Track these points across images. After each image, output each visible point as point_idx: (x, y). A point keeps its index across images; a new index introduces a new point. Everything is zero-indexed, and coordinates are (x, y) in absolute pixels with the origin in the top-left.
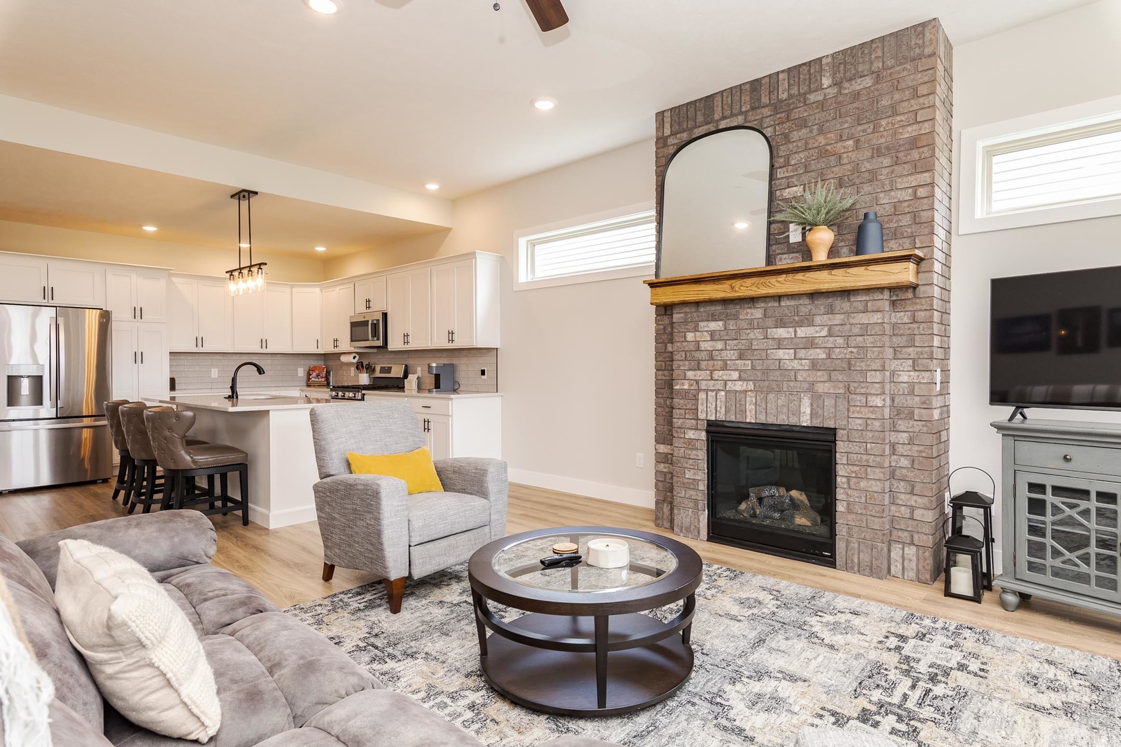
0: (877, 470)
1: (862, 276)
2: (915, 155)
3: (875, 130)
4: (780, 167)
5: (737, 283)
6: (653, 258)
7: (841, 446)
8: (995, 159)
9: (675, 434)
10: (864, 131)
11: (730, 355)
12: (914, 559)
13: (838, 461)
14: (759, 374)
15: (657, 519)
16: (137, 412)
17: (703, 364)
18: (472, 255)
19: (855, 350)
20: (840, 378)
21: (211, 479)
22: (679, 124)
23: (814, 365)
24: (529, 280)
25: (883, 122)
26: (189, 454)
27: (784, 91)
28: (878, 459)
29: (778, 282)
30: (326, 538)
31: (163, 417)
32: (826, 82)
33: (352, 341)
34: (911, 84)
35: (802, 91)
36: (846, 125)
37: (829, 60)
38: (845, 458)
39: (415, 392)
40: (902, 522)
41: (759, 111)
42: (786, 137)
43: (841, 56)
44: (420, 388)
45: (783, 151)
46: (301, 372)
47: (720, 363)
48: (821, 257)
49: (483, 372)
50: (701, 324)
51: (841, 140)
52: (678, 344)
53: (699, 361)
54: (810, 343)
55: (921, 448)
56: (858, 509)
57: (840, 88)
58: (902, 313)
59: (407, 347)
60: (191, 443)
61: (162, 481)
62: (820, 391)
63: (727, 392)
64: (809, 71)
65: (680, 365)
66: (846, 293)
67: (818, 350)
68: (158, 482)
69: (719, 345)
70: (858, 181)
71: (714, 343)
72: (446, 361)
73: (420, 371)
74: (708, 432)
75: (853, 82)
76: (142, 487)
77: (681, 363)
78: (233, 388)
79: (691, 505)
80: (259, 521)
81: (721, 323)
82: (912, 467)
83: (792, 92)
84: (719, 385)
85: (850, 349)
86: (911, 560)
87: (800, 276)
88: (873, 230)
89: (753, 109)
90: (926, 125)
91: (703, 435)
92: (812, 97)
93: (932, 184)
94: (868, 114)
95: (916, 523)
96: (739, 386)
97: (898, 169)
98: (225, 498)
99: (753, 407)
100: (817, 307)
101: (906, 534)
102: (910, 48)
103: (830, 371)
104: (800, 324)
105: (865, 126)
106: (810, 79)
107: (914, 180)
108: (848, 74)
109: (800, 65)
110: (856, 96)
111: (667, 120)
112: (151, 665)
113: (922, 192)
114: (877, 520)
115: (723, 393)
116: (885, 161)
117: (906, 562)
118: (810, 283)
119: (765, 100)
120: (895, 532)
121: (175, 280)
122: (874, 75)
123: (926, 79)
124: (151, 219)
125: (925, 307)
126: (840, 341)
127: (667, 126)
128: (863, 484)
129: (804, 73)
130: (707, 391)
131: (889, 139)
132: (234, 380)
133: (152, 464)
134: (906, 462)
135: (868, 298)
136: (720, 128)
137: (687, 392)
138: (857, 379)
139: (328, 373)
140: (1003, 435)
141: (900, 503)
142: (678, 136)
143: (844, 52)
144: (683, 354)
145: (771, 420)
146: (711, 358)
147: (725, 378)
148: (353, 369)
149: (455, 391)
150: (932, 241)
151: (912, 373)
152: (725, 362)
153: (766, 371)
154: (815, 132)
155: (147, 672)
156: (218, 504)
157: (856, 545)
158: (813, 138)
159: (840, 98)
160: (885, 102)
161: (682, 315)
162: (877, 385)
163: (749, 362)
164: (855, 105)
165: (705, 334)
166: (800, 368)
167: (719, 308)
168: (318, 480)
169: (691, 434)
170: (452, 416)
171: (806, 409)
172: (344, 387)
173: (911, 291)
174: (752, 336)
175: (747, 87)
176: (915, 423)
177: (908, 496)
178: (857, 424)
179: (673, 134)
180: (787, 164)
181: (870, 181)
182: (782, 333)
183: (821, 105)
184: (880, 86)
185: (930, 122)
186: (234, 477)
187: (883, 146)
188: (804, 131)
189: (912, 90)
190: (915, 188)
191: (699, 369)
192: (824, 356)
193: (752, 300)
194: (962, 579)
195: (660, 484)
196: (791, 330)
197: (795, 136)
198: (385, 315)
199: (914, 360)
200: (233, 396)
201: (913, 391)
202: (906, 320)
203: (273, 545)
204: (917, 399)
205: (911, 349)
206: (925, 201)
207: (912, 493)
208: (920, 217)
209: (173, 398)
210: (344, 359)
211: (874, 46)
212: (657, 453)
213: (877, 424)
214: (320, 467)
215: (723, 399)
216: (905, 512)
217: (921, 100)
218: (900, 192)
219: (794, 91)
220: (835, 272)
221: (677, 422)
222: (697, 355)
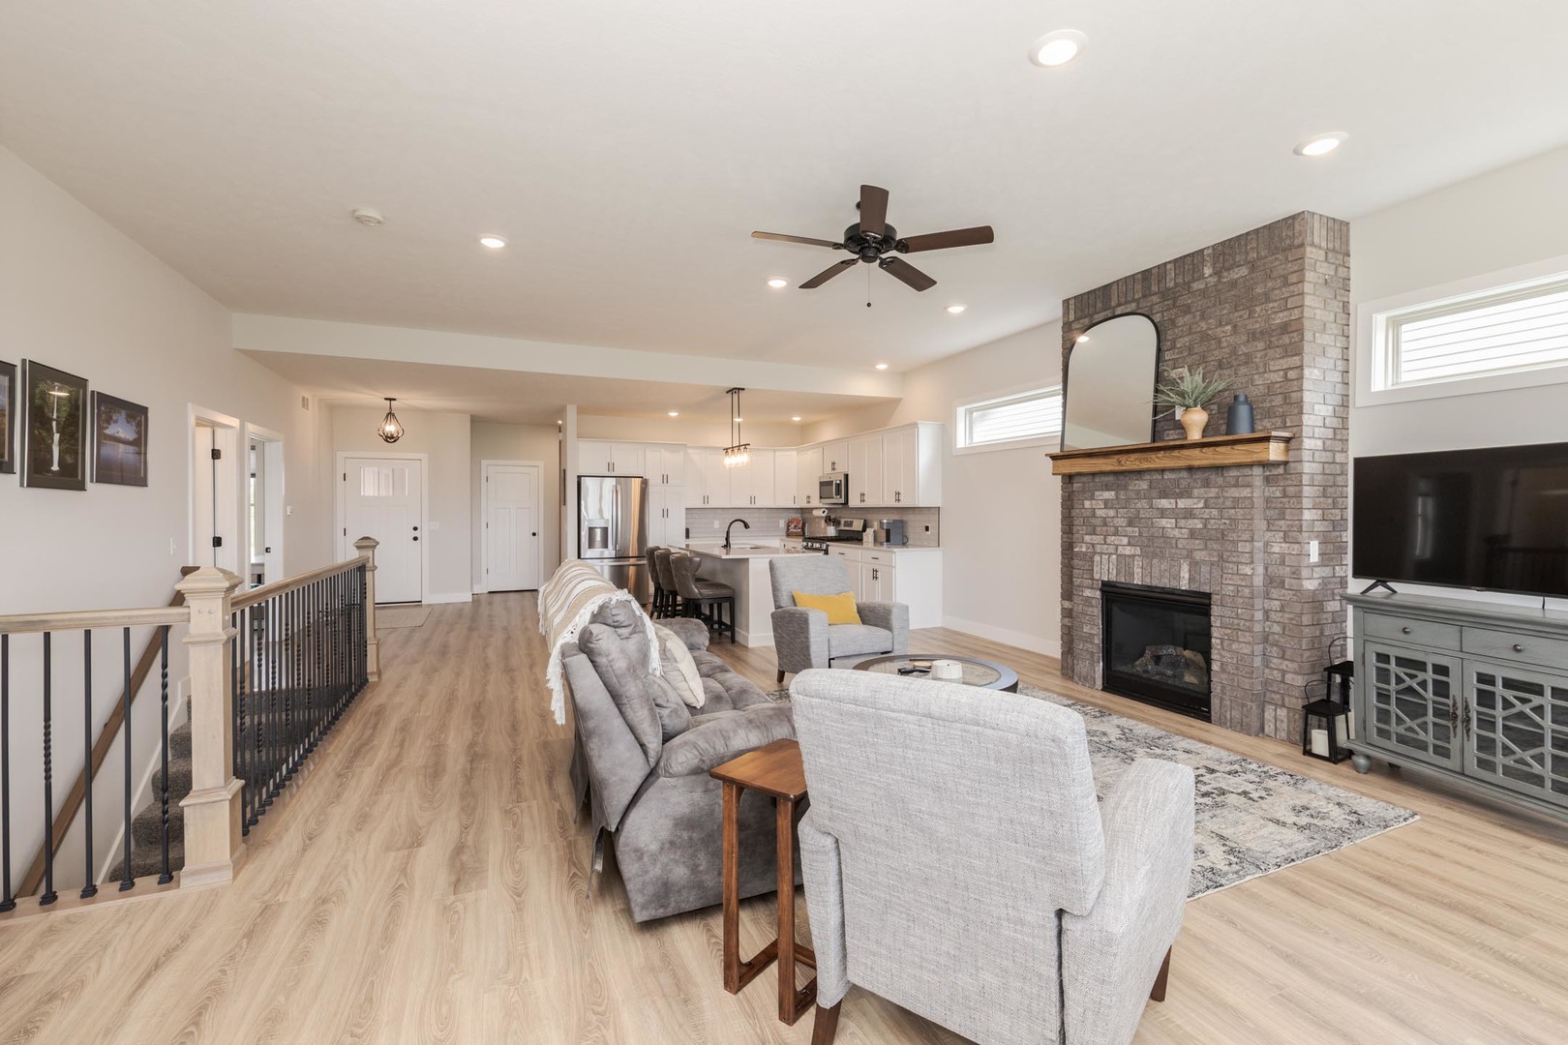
0: (1247, 634)
1: (1229, 454)
2: (1286, 339)
3: (1250, 316)
4: (1168, 350)
5: (1123, 458)
6: (1060, 428)
7: (1215, 610)
8: (1404, 328)
9: (1075, 592)
10: (1241, 317)
11: (1121, 522)
12: (1285, 720)
13: (1213, 624)
14: (1146, 541)
15: (1063, 668)
16: (666, 555)
17: (1098, 529)
18: (915, 425)
19: (1228, 522)
20: (1215, 547)
21: (711, 607)
22: (1082, 311)
23: (1193, 534)
24: (968, 445)
25: (1258, 309)
26: (697, 588)
27: (1171, 280)
28: (1247, 624)
29: (1158, 458)
30: (779, 652)
31: (682, 560)
32: (1207, 271)
33: (821, 498)
34: (1282, 273)
35: (1186, 280)
36: (1225, 312)
37: (1210, 251)
38: (1219, 621)
39: (871, 545)
40: (1275, 685)
41: (1149, 299)
42: (1173, 322)
43: (1220, 248)
44: (876, 540)
45: (1170, 335)
46: (782, 524)
47: (1112, 529)
48: (1195, 435)
49: (927, 529)
50: (1097, 493)
51: (1221, 325)
52: (1078, 511)
53: (1095, 527)
54: (1189, 514)
55: (1292, 616)
56: (1230, 669)
57: (1220, 277)
58: (1274, 488)
59: (863, 505)
60: (698, 580)
61: (680, 608)
62: (1198, 558)
63: (1118, 556)
64: (1193, 261)
65: (1079, 529)
66: (1220, 468)
67: (1196, 521)
68: (678, 608)
69: (1112, 513)
70: (1235, 364)
71: (1107, 511)
72: (896, 517)
73: (876, 525)
74: (1101, 590)
75: (1231, 272)
76: (668, 611)
77: (1080, 528)
78: (727, 539)
79: (1088, 656)
80: (742, 642)
81: (1113, 493)
82: (1284, 633)
83: (1178, 281)
84: (1111, 549)
85: (1223, 521)
86: (1282, 721)
87: (1176, 453)
88: (1243, 411)
89: (1144, 296)
90: (1296, 311)
91: (1098, 594)
92: (1196, 286)
93: (1301, 367)
94: (1244, 301)
95: (1287, 686)
96: (1128, 551)
97: (1271, 352)
98: (720, 622)
99: (1140, 570)
100: (1195, 480)
101: (1278, 696)
102: (1281, 240)
103: (1206, 540)
104: (1180, 496)
105: (1242, 313)
106: (1194, 268)
107: (1285, 363)
108: (1227, 264)
109: (1185, 256)
110: (1234, 284)
111: (1072, 307)
112: (679, 670)
113: (1292, 374)
114: (1247, 680)
115: (1114, 557)
116: (1259, 345)
117: (1278, 722)
118: (1185, 459)
119: (1155, 288)
120: (1268, 695)
121: (690, 451)
122: (1250, 265)
123: (1296, 268)
124: (675, 407)
125: (1295, 483)
126: (1215, 512)
127: (1072, 312)
128: (1235, 646)
129: (1189, 263)
130: (1101, 554)
131: (1263, 324)
132: (728, 533)
133: (675, 594)
134: (1278, 628)
135: (1239, 474)
136: (1117, 313)
137: (1085, 554)
138: (1229, 548)
139: (804, 524)
140: (1354, 607)
141: (1273, 666)
142: (1081, 321)
143: (1223, 244)
144: (1082, 520)
145: (1155, 583)
146: (1105, 524)
147: (1116, 543)
148: (823, 521)
149: (904, 544)
150: (1301, 421)
151: (1283, 545)
152: (1116, 528)
153: (1151, 538)
154: (1198, 318)
155: (677, 673)
156: (716, 626)
157: (1229, 703)
158: (1197, 323)
159: (1220, 287)
160: (1259, 290)
161: (1081, 485)
162: (1247, 555)
163: (1137, 529)
164: (1232, 293)
165: (1100, 502)
166: (1180, 536)
167: (1111, 478)
168: (774, 610)
169: (1088, 593)
170: (895, 567)
171: (1185, 574)
172: (813, 538)
173: (1282, 467)
174: (1139, 505)
175: (1139, 276)
176: (1286, 592)
177: (1280, 661)
178: (1229, 590)
179: (1077, 319)
180: (1173, 347)
181: (1246, 363)
182: (1164, 503)
183: (1204, 293)
184: (1254, 275)
185: (1300, 309)
186: (726, 606)
187: (1258, 331)
188: (1188, 317)
189: (1282, 279)
190: (1286, 371)
191: (1095, 534)
192: (1200, 526)
193: (1140, 472)
194: (1320, 741)
195: (1065, 637)
196: (1173, 501)
197: (1180, 321)
198: (847, 476)
199: (1285, 532)
200: (727, 546)
201: (1284, 561)
202: (1278, 494)
203: (752, 659)
204: (1288, 569)
205: (1283, 522)
206: (1295, 382)
207: (1283, 658)
208: (1290, 397)
209: (687, 546)
210: (816, 513)
211: (1249, 237)
212: (1063, 609)
213: (1247, 591)
214: (775, 601)
215: (1115, 562)
216: (1277, 675)
217: (1292, 288)
218: (1272, 374)
219: (1180, 280)
220: (1204, 450)
221: (1077, 581)
222: (1093, 521)
